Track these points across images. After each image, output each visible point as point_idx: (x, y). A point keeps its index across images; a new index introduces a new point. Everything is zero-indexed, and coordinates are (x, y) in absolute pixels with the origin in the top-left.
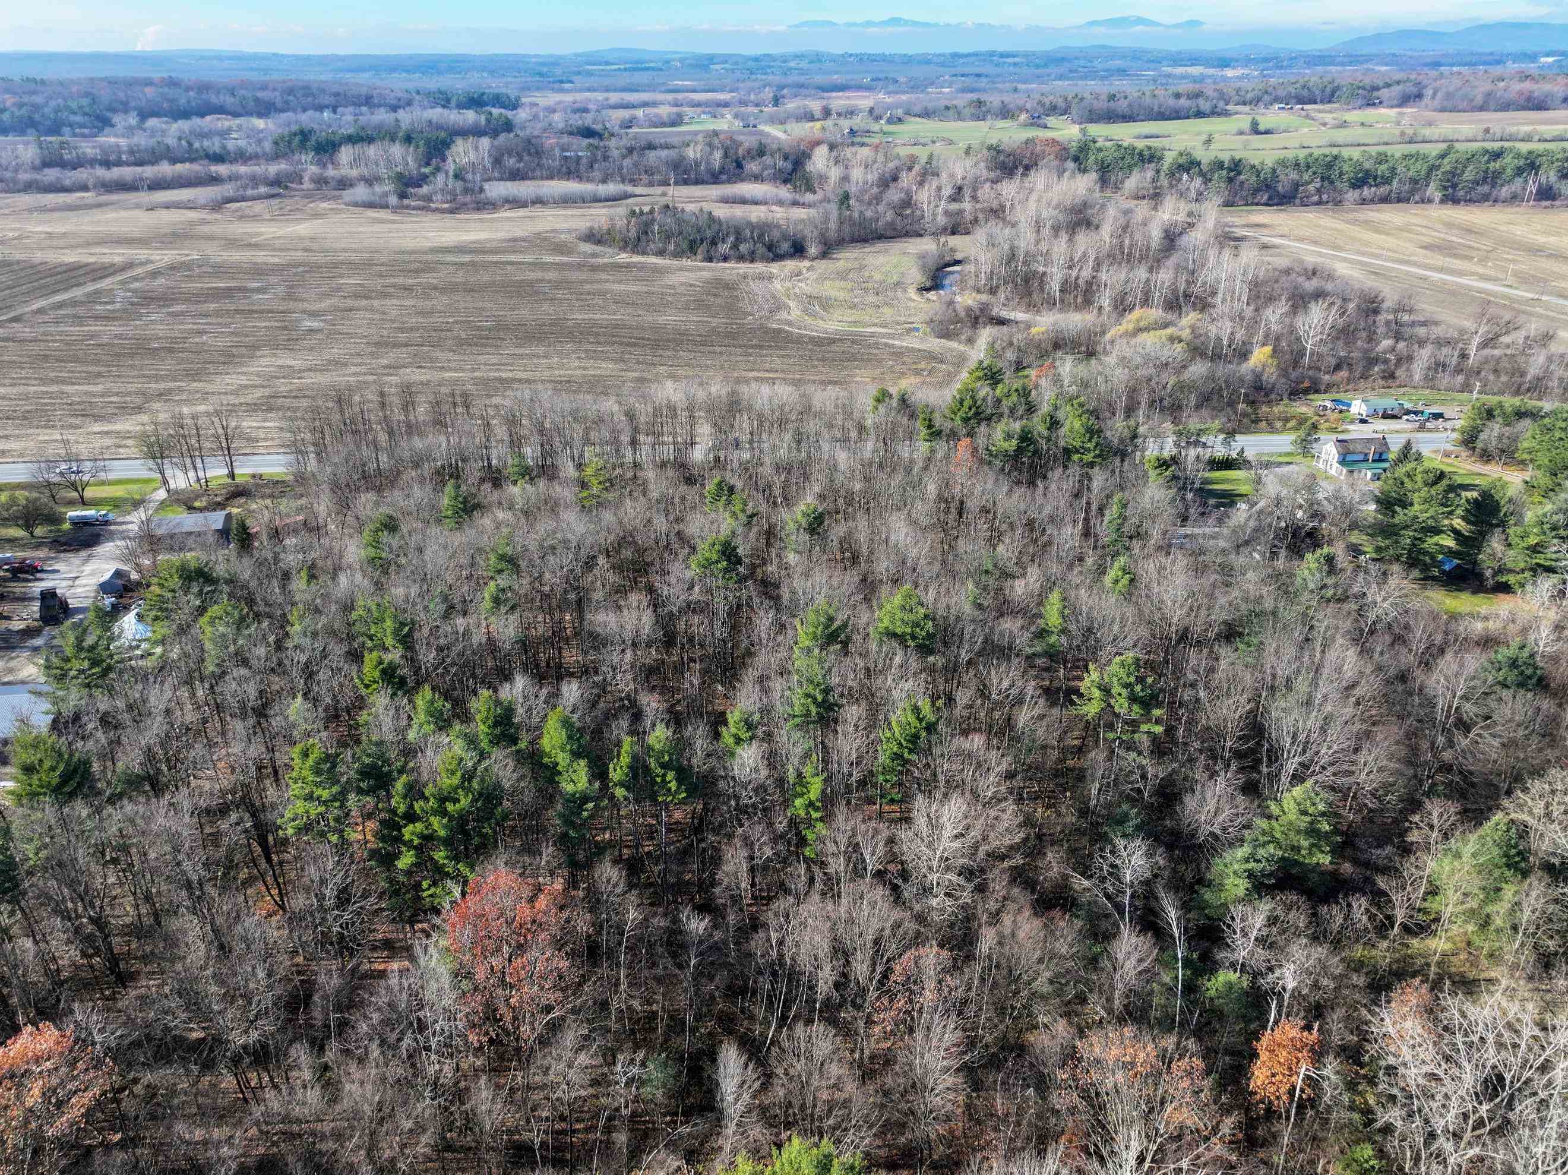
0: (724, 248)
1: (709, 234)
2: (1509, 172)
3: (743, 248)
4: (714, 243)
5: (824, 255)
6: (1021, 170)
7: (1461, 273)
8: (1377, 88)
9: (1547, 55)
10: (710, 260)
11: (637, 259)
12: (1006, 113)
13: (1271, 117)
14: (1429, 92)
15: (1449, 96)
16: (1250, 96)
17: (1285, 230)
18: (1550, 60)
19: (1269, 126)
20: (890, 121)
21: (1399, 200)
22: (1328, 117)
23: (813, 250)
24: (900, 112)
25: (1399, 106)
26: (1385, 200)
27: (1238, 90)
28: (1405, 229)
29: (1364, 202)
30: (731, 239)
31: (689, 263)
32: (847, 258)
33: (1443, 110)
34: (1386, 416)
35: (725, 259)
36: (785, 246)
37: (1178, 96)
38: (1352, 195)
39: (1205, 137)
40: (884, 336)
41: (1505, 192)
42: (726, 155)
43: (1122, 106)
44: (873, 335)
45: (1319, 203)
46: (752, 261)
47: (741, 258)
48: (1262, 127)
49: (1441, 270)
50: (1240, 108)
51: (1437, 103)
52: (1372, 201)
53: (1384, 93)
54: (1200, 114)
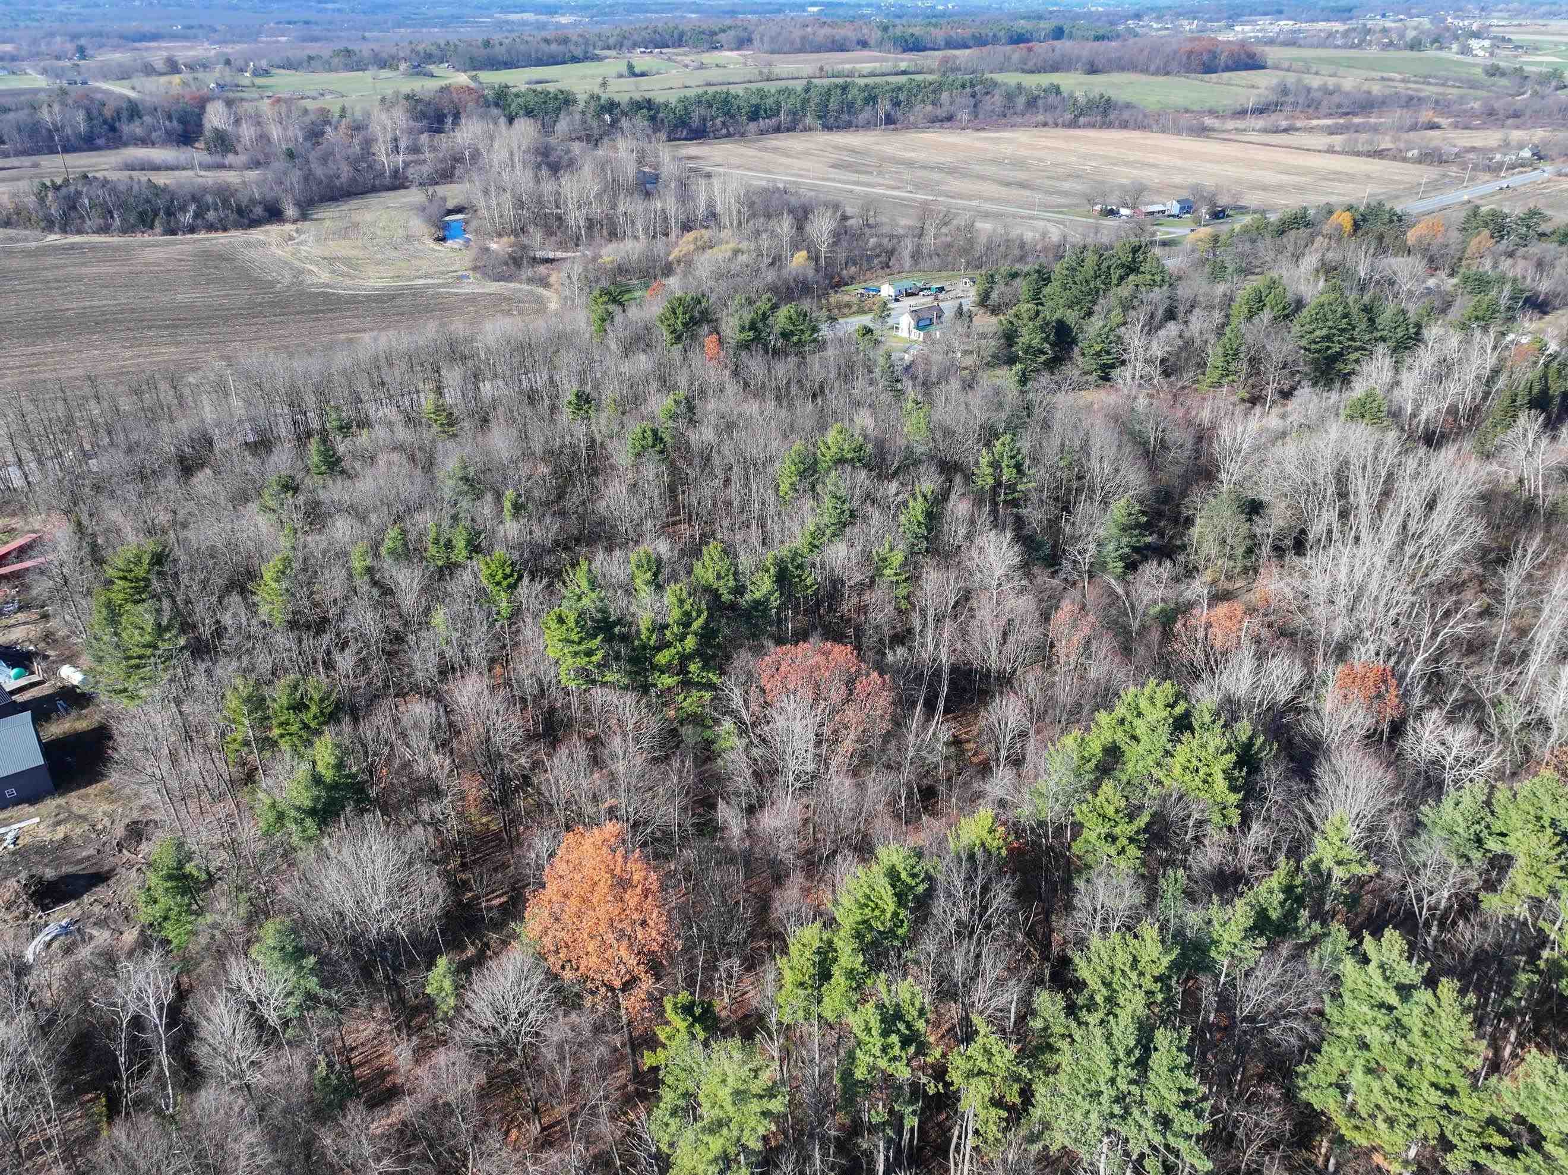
0: (188, 218)
1: (160, 203)
2: (859, 102)
3: (211, 215)
4: (170, 213)
5: (304, 217)
6: (449, 120)
7: (873, 186)
8: (714, 34)
9: (812, 5)
10: (173, 233)
11: (77, 239)
12: (384, 63)
13: (642, 60)
14: (756, 37)
15: (773, 40)
16: (611, 41)
17: (719, 160)
18: (815, 9)
19: (644, 68)
20: (256, 73)
21: (788, 130)
22: (687, 60)
23: (291, 211)
24: (264, 63)
25: (738, 49)
26: (778, 129)
27: (599, 36)
28: (807, 153)
29: (762, 133)
30: (193, 207)
31: (146, 237)
32: (330, 216)
33: (772, 52)
34: (909, 295)
35: (192, 230)
36: (259, 211)
37: (547, 41)
38: (752, 126)
39: (600, 80)
40: (443, 285)
41: (862, 117)
42: (89, 117)
43: (499, 52)
44: (427, 286)
45: (729, 135)
46: (225, 230)
47: (211, 228)
48: (637, 70)
49: (857, 183)
50: (607, 52)
51: (766, 46)
52: (768, 132)
53: (722, 37)
54: (575, 60)
